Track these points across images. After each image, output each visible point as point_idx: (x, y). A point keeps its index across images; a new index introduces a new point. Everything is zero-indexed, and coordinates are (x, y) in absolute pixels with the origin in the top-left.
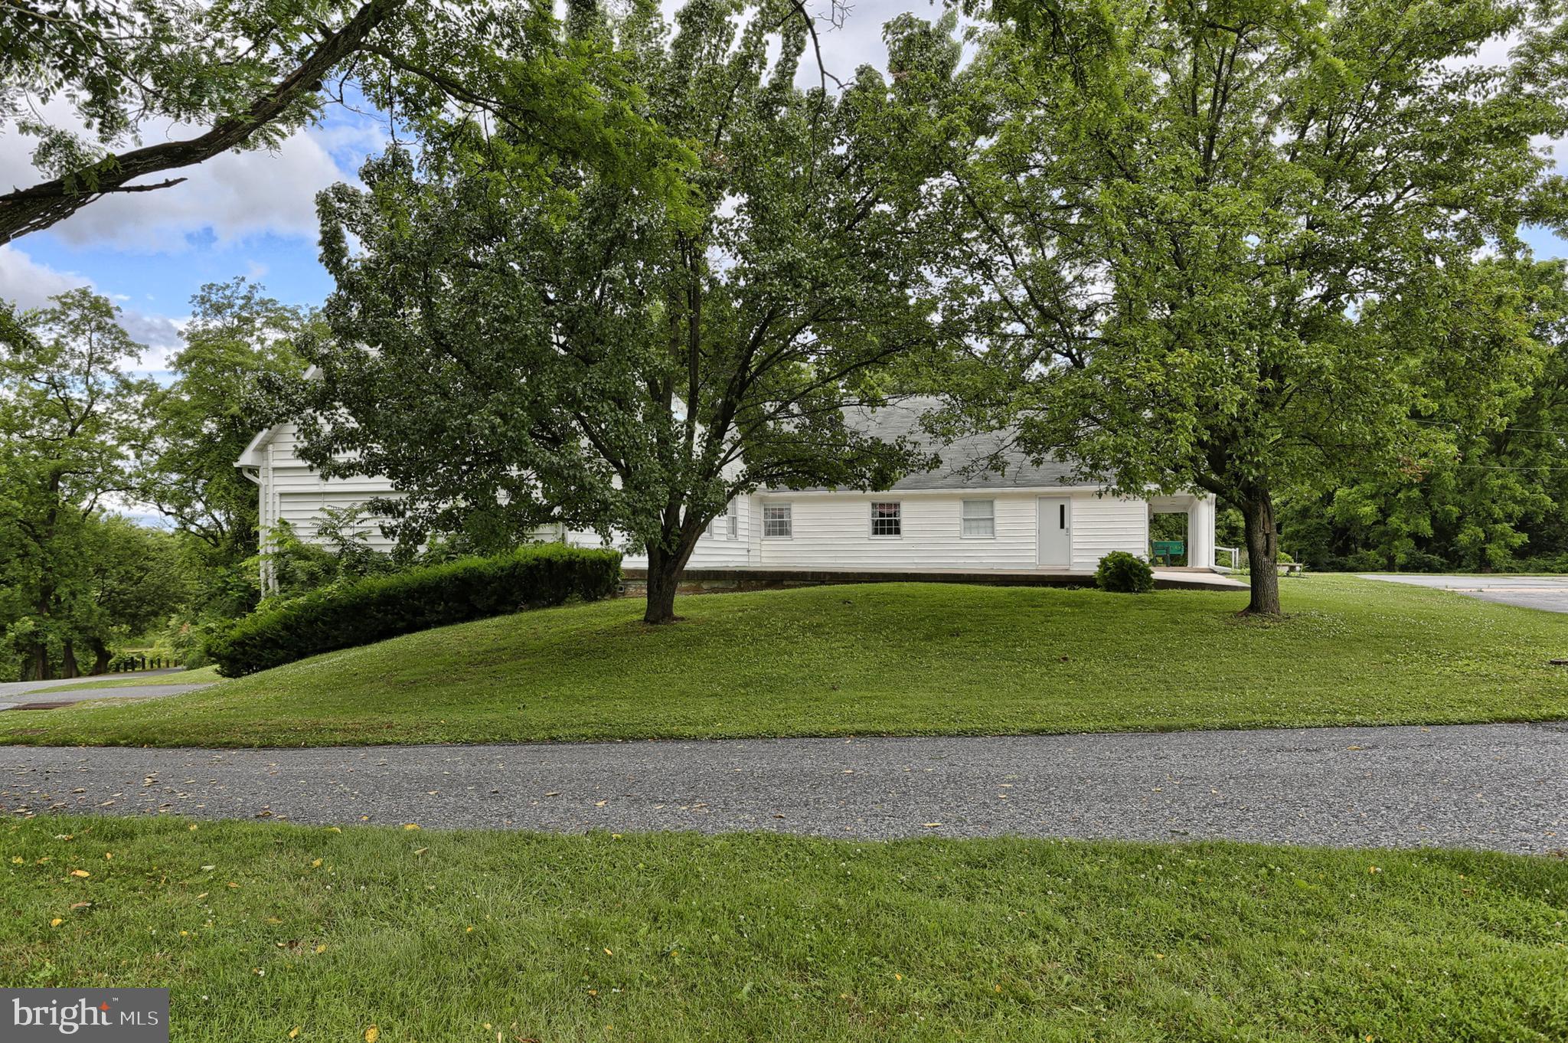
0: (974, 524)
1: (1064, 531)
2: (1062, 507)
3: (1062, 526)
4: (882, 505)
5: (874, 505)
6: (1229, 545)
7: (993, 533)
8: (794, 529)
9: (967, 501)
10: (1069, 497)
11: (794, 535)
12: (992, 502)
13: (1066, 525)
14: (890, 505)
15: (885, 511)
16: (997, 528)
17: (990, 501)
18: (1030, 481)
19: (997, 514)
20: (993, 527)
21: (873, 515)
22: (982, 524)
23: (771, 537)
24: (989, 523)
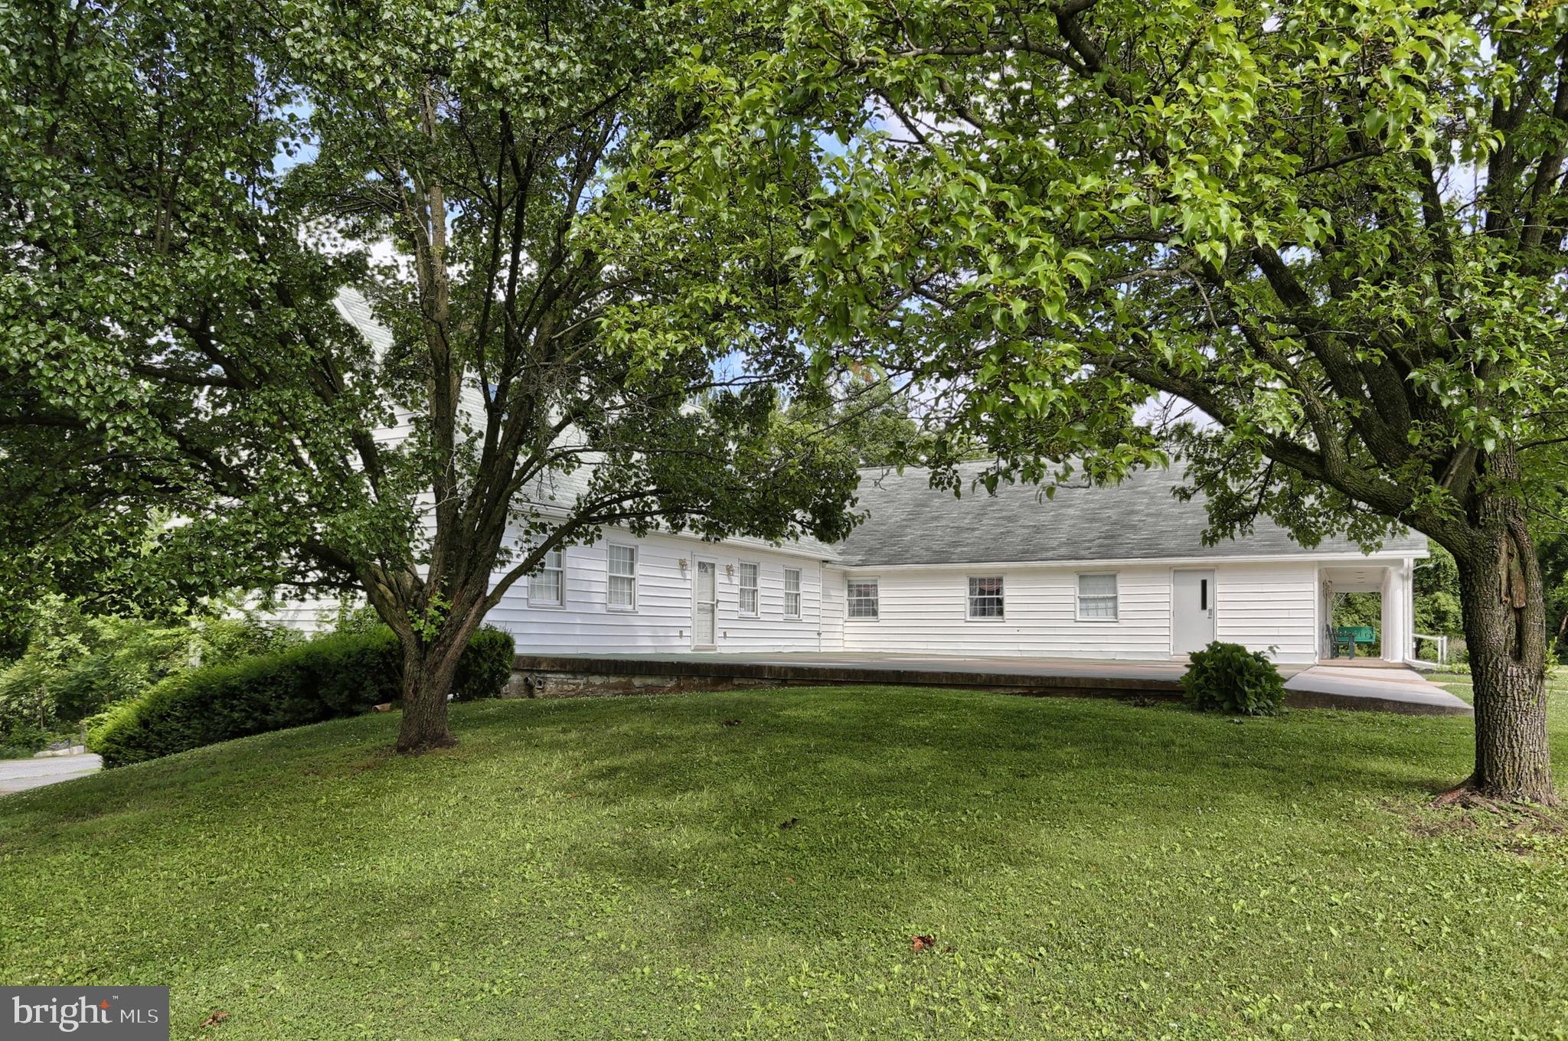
0: (1092, 605)
1: (1206, 613)
2: (1204, 583)
3: (1204, 606)
4: (982, 581)
5: (972, 581)
6: (1436, 633)
7: (1116, 615)
8: (881, 609)
9: (1083, 576)
10: (1212, 569)
11: (881, 616)
12: (1114, 576)
13: (1209, 606)
14: (991, 581)
15: (986, 587)
16: (1120, 608)
17: (1111, 575)
18: (1163, 550)
19: (1121, 591)
20: (1115, 608)
21: (971, 593)
22: (1102, 605)
23: (856, 618)
24: (1110, 604)
